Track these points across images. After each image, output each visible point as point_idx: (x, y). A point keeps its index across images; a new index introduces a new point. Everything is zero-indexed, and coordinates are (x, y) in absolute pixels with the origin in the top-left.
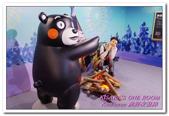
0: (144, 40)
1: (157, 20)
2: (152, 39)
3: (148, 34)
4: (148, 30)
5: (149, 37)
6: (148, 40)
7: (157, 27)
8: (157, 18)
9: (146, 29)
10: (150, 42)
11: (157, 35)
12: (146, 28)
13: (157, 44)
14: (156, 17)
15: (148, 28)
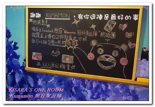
0: (12, 71)
1: (30, 25)
2: (27, 68)
3: (18, 57)
4: (17, 48)
5: (21, 65)
6: (20, 70)
7: (33, 41)
8: (31, 20)
9: (12, 46)
10: (24, 76)
11: (35, 59)
12: (13, 44)
13: (38, 80)
14: (29, 18)
15: (16, 43)
